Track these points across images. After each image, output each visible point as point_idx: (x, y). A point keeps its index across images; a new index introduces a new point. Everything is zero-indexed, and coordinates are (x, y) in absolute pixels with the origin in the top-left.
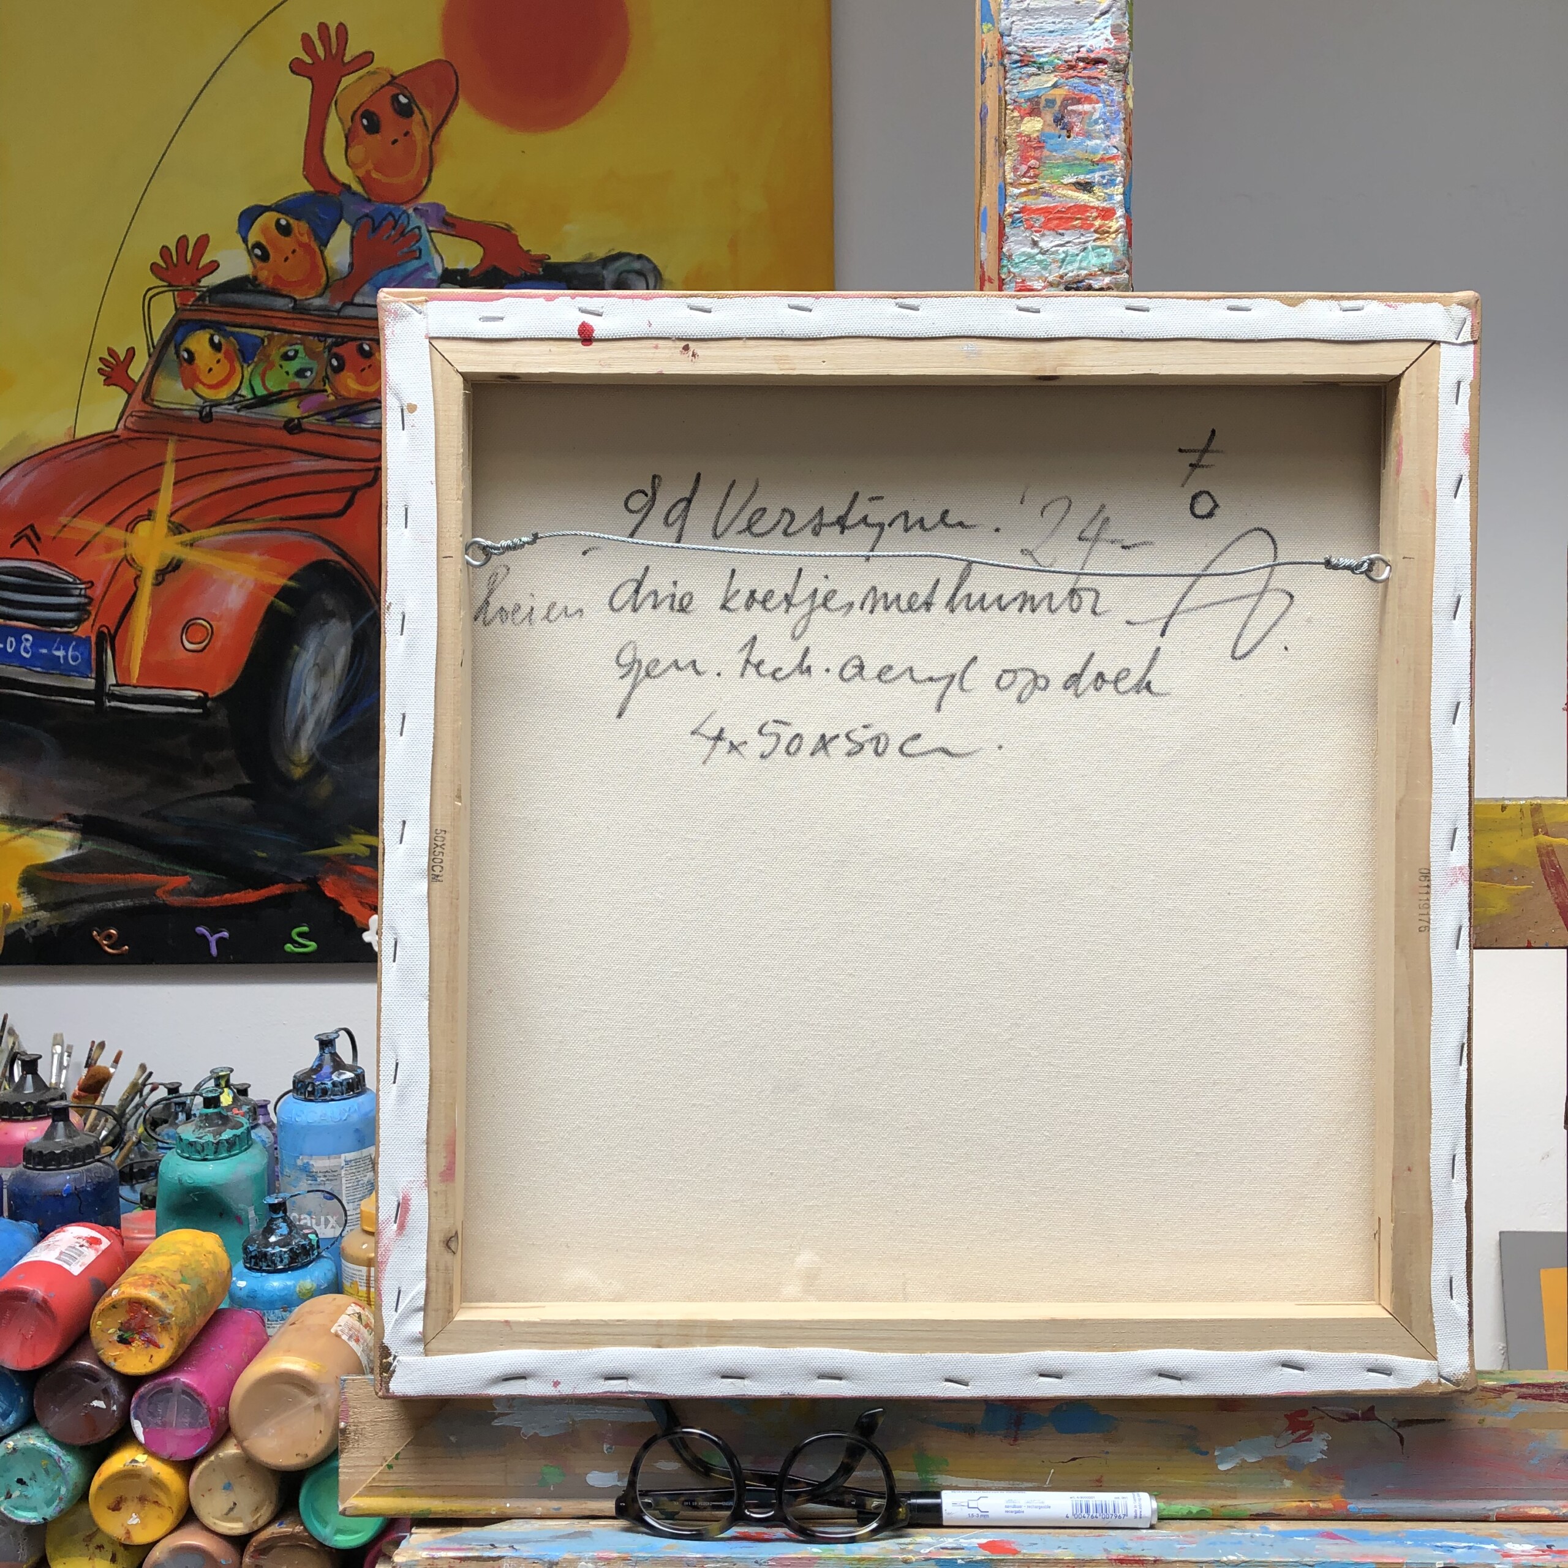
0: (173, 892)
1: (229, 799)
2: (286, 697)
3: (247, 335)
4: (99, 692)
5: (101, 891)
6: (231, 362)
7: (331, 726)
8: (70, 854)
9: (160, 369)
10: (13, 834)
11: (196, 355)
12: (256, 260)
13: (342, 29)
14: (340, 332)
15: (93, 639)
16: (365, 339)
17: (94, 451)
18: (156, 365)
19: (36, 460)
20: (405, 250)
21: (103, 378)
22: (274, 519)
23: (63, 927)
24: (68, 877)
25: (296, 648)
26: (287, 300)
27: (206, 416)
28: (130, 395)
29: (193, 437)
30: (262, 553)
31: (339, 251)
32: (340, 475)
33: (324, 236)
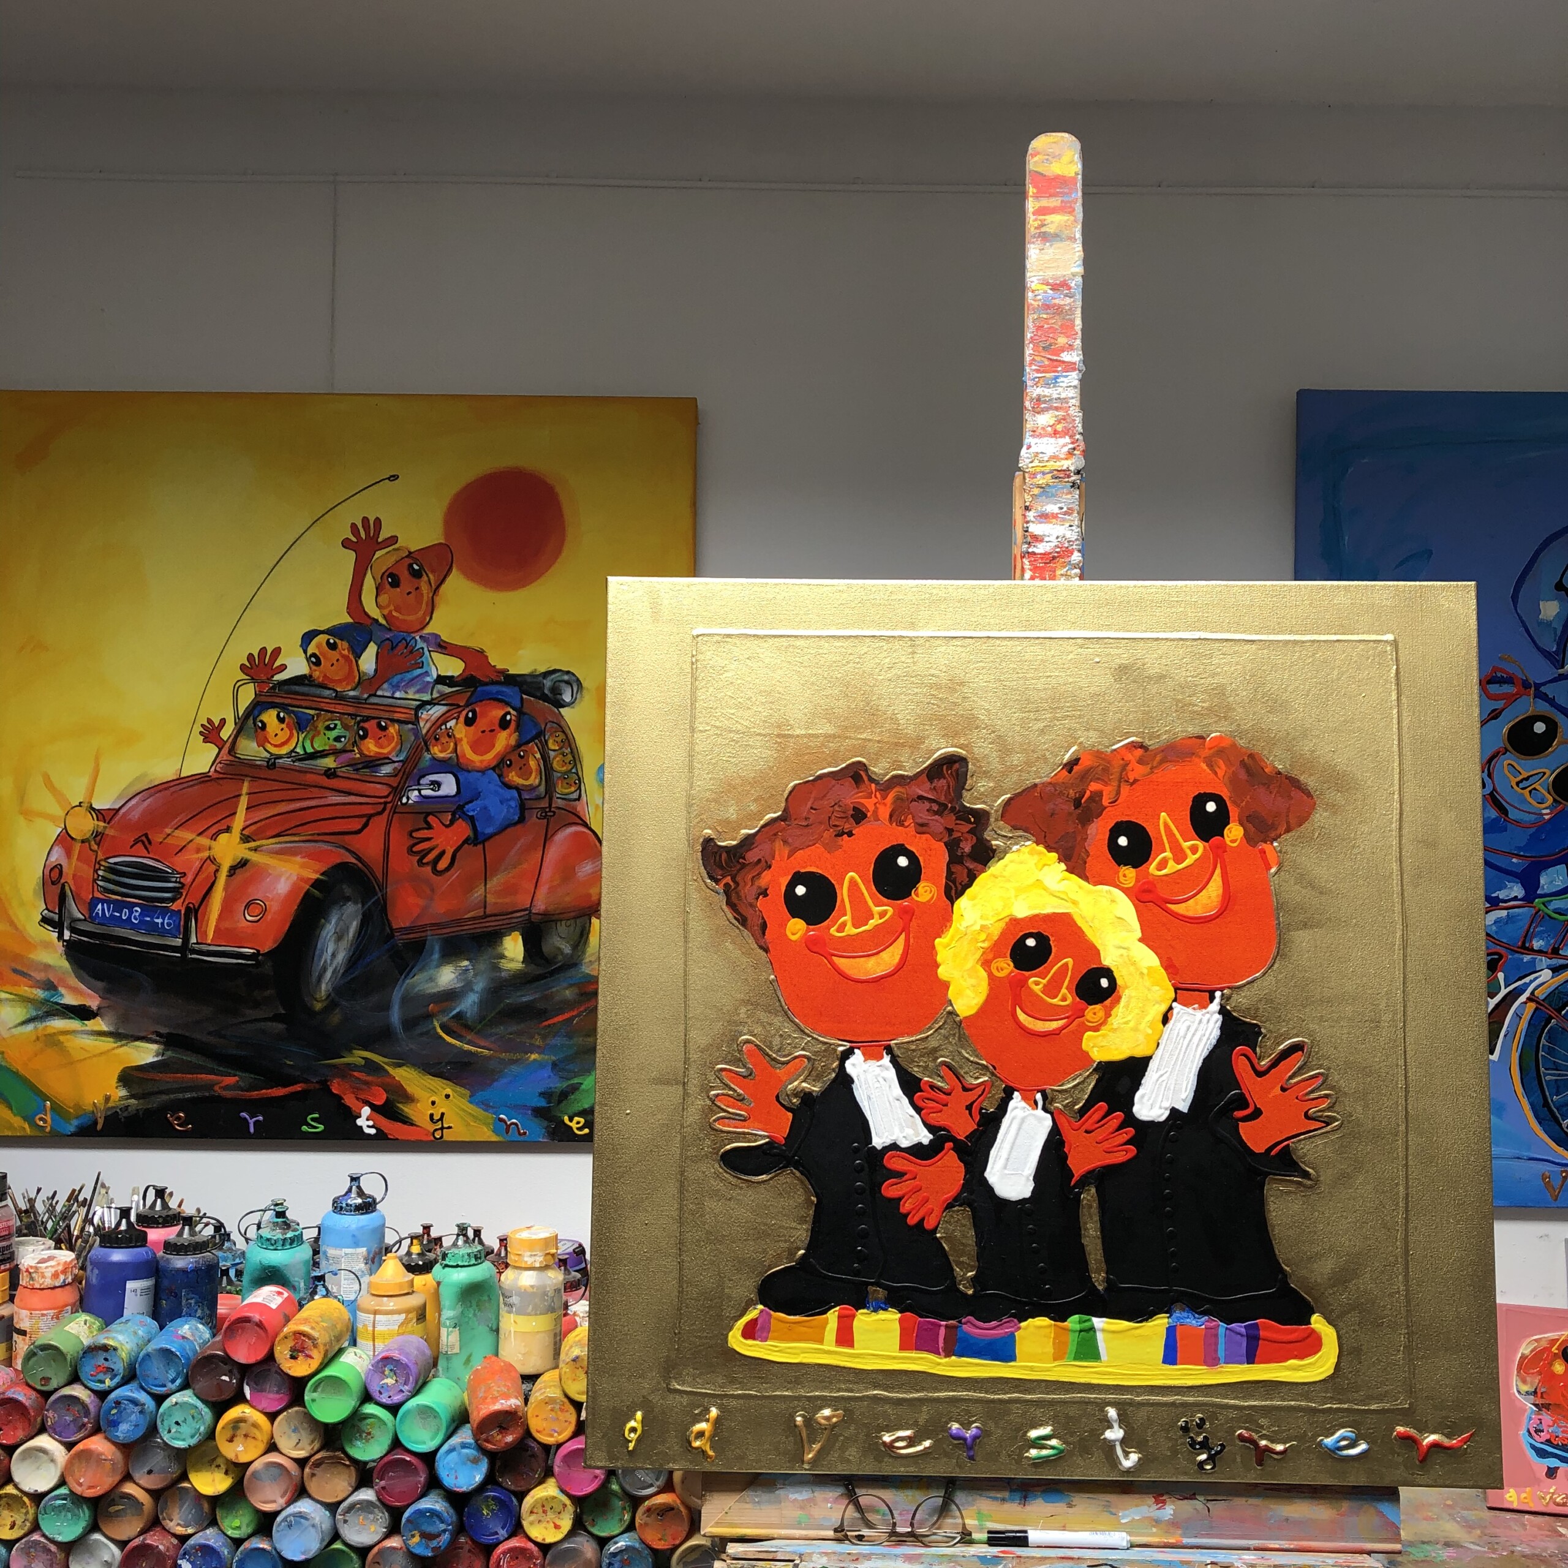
0: (226, 1088)
1: (270, 1024)
2: (314, 954)
3: (303, 712)
4: (185, 947)
5: (176, 1086)
6: (291, 731)
7: (343, 974)
8: (156, 1059)
10: (116, 1045)
11: (268, 725)
12: (311, 665)
13: (378, 521)
14: (366, 713)
15: (183, 912)
16: (382, 718)
17: (192, 786)
19: (152, 791)
20: (413, 662)
21: (202, 738)
22: (313, 834)
23: (148, 1112)
24: (151, 1075)
25: (323, 921)
26: (331, 691)
27: (272, 763)
28: (220, 750)
29: (260, 778)
30: (304, 857)
31: (368, 661)
32: (358, 806)
33: (358, 651)
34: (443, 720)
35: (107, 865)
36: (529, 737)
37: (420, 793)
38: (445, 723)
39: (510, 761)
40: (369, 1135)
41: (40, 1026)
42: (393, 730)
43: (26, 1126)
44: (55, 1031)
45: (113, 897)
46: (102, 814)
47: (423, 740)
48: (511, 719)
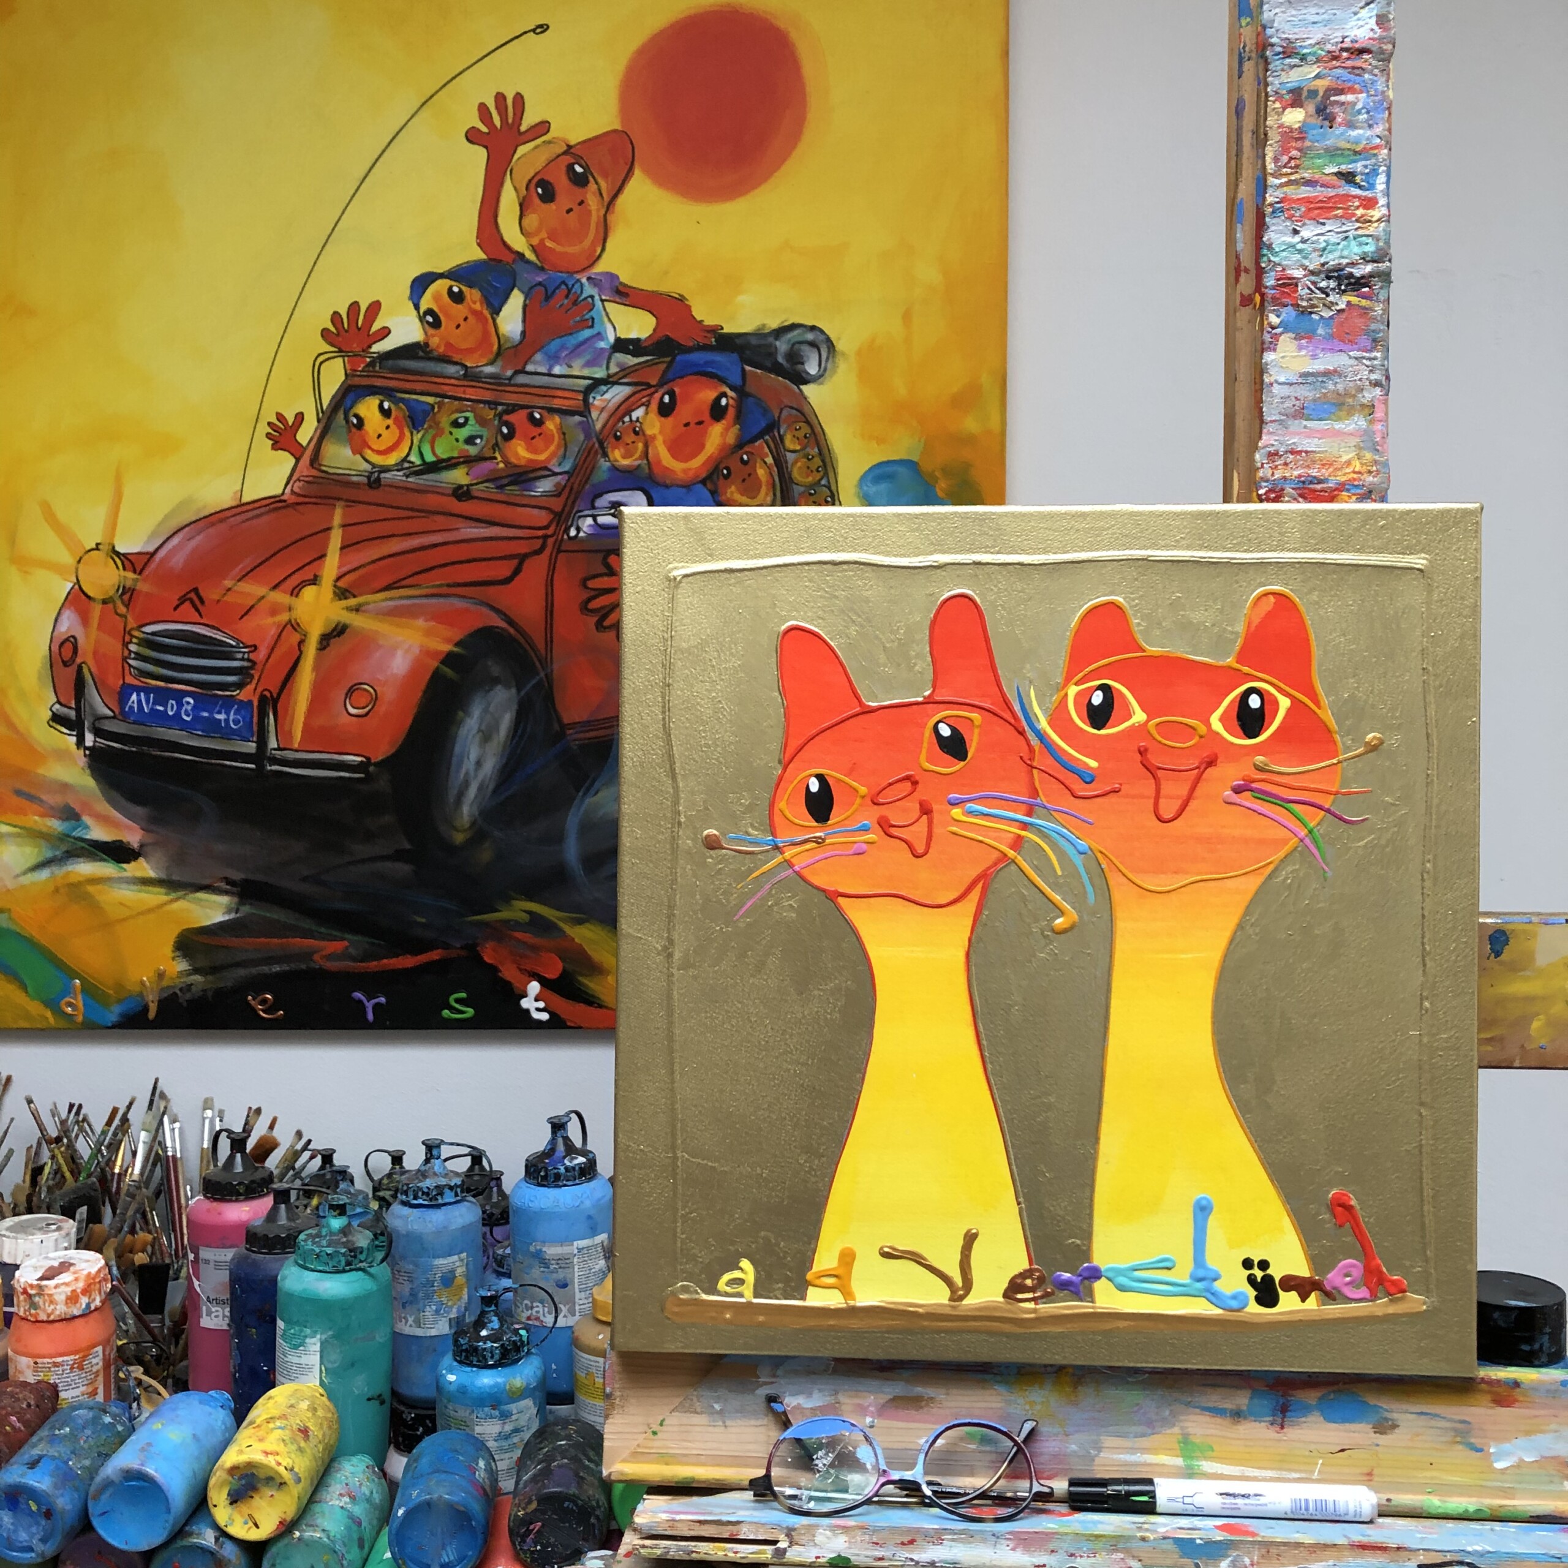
0: (329, 957)
1: (390, 865)
2: (450, 763)
3: (417, 401)
5: (257, 955)
6: (401, 428)
7: (495, 791)
8: (227, 918)
9: (329, 434)
10: (170, 898)
11: (366, 422)
12: (426, 326)
13: (519, 99)
14: (513, 399)
15: (256, 704)
16: (536, 407)
17: (257, 516)
18: (325, 429)
19: (201, 524)
20: (578, 319)
21: (271, 442)
22: (442, 585)
23: (219, 993)
24: (225, 941)
26: (458, 368)
27: (374, 480)
28: (298, 460)
30: (429, 620)
31: (511, 319)
32: (506, 542)
33: (497, 305)
34: (625, 408)
35: (142, 635)
36: (756, 430)
37: (595, 520)
38: (629, 412)
39: (727, 468)
40: (539, 1024)
41: (59, 871)
42: (552, 424)
43: (49, 1014)
44: (81, 879)
45: (153, 682)
46: (132, 564)
47: (598, 439)
48: (727, 404)
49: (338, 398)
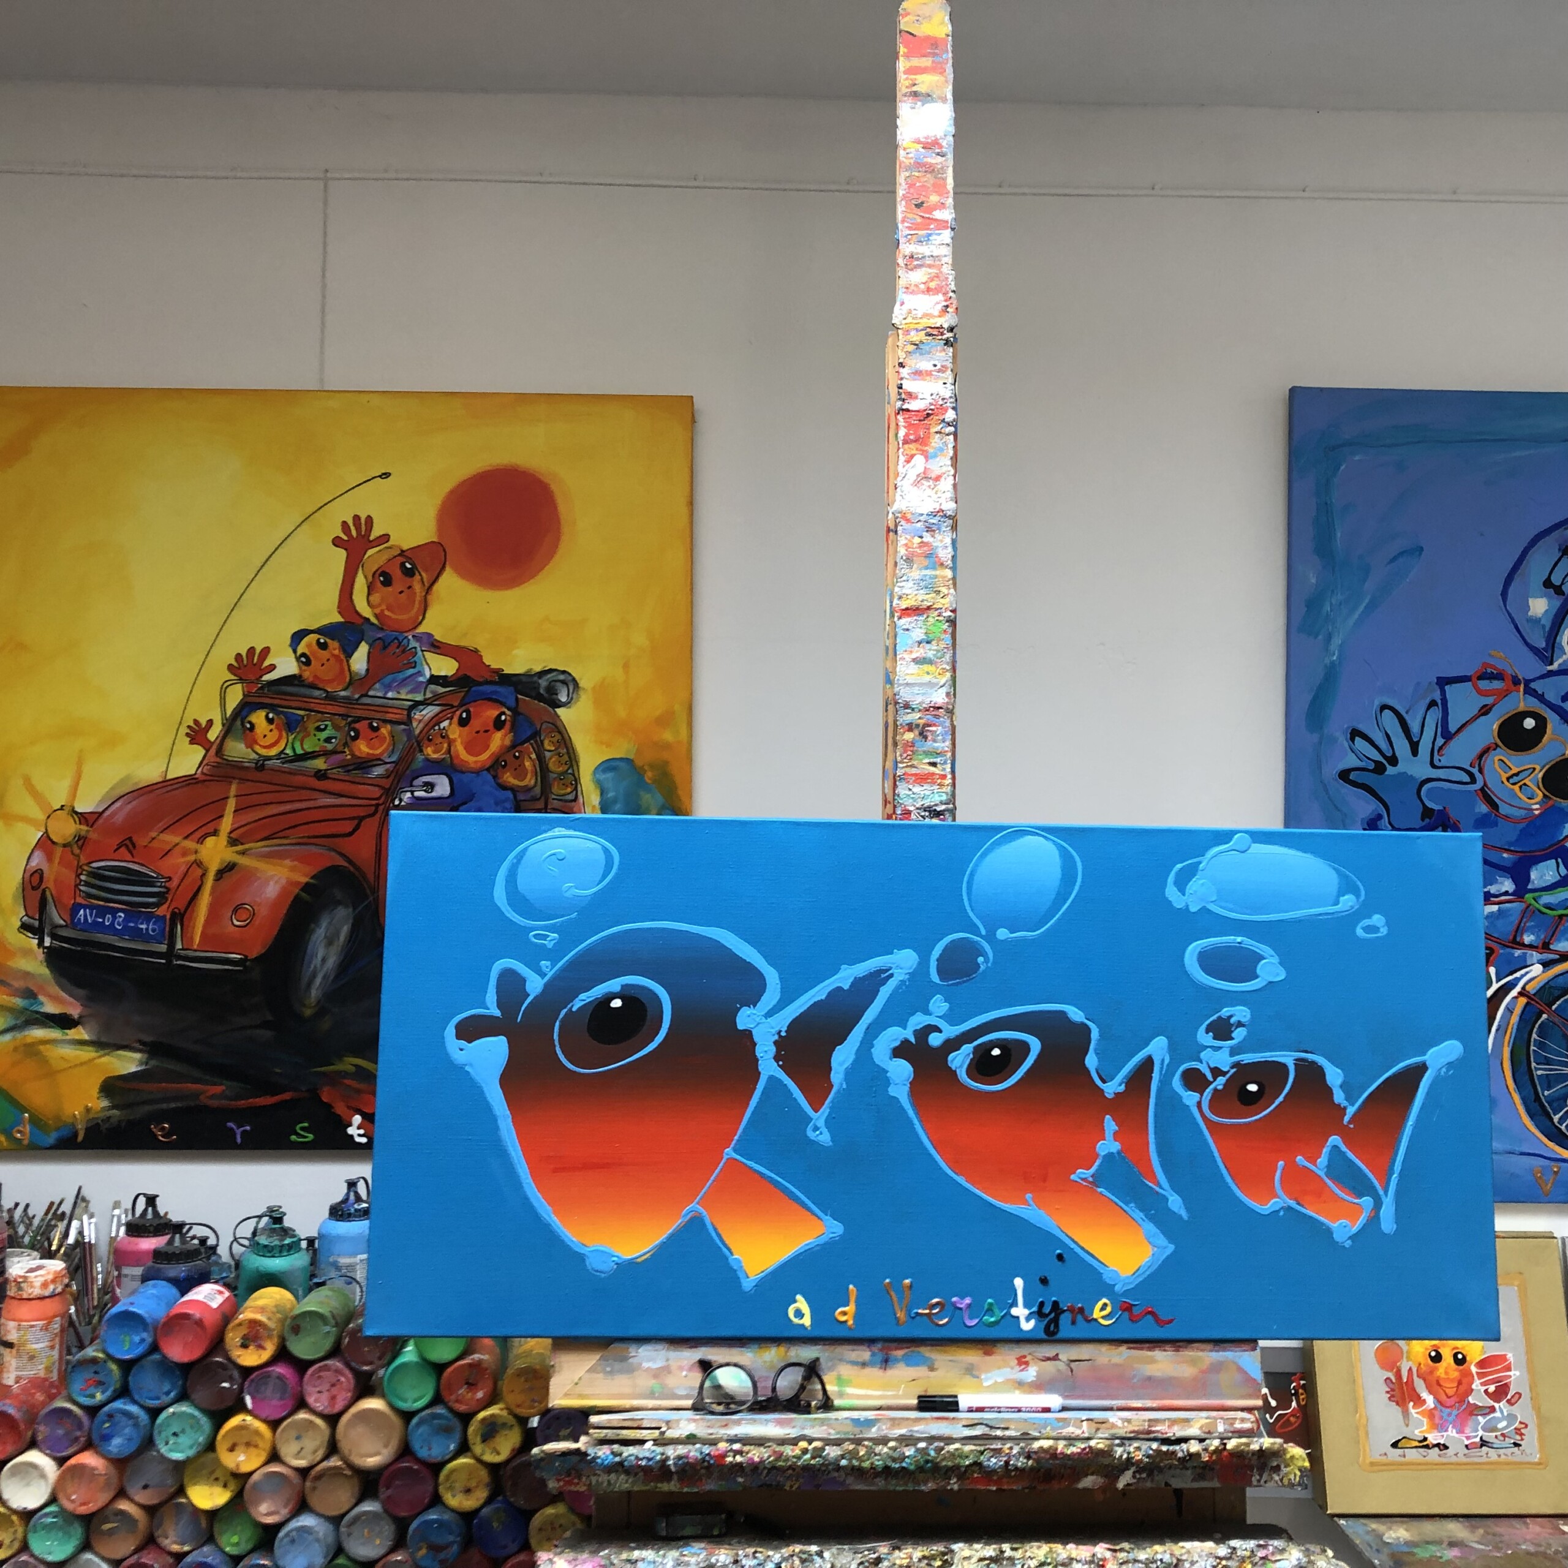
0: (212, 1097)
1: (258, 1031)
2: (304, 960)
3: (292, 713)
5: (158, 1096)
6: (280, 731)
7: (334, 980)
8: (139, 1069)
9: (230, 735)
10: (99, 1054)
11: (256, 726)
12: (301, 664)
13: (369, 519)
14: (359, 713)
15: (168, 917)
16: (374, 719)
17: (176, 788)
18: (228, 729)
19: (137, 793)
20: (405, 662)
21: (189, 739)
22: (303, 837)
23: (131, 1122)
24: (134, 1086)
26: (322, 692)
27: (260, 765)
28: (207, 751)
29: (248, 780)
30: (293, 861)
31: (359, 661)
32: (350, 808)
33: (350, 652)
34: (436, 720)
35: (90, 869)
36: (524, 737)
38: (438, 724)
39: (505, 761)
40: (360, 1143)
41: (19, 1035)
42: (385, 731)
43: (3, 1139)
44: (35, 1041)
45: (96, 902)
46: (85, 818)
47: (417, 741)
48: (505, 720)
49: (238, 710)
